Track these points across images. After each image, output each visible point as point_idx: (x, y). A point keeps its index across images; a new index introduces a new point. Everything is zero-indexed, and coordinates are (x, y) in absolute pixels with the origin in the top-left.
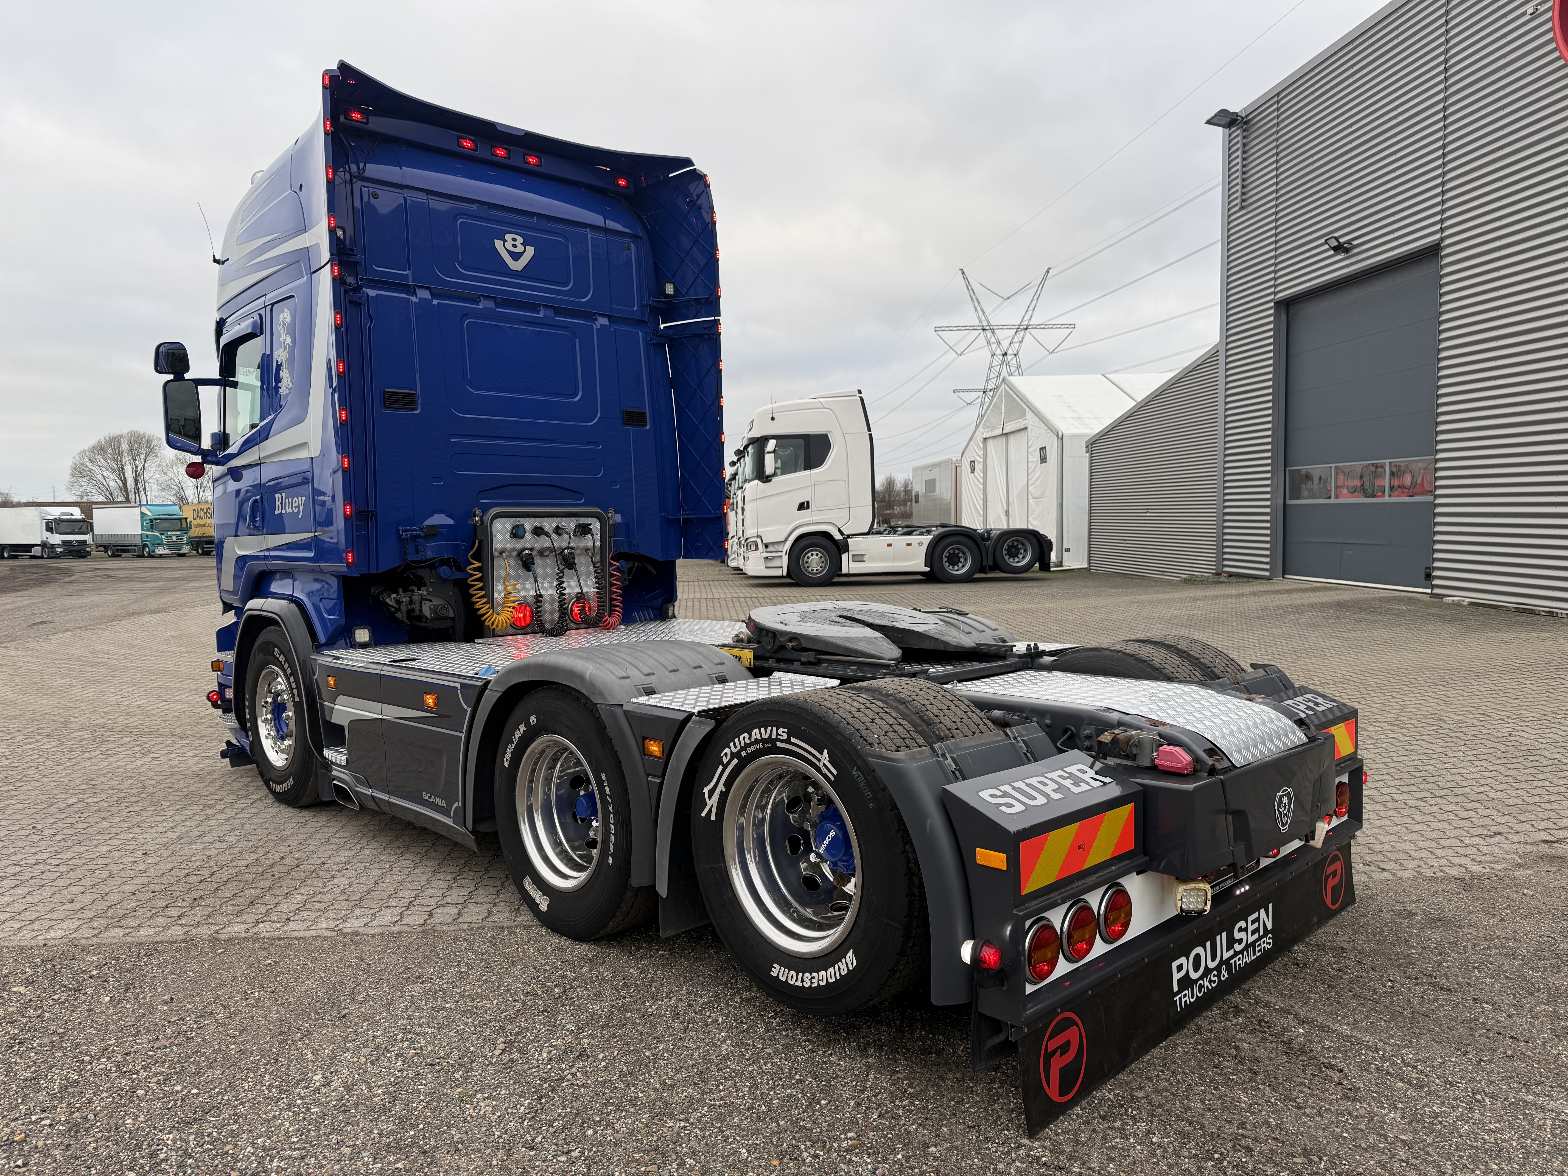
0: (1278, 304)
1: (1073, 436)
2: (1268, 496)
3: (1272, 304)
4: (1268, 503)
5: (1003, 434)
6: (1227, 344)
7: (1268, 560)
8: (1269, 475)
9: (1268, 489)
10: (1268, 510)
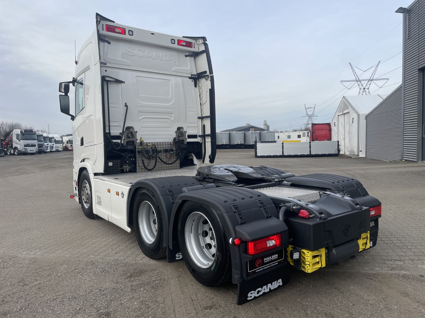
0: (419, 70)
1: (363, 115)
2: (416, 134)
3: (417, 70)
4: (416, 136)
5: (343, 114)
6: (404, 84)
7: (416, 155)
8: (416, 127)
9: (416, 132)
10: (416, 139)
